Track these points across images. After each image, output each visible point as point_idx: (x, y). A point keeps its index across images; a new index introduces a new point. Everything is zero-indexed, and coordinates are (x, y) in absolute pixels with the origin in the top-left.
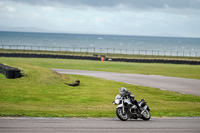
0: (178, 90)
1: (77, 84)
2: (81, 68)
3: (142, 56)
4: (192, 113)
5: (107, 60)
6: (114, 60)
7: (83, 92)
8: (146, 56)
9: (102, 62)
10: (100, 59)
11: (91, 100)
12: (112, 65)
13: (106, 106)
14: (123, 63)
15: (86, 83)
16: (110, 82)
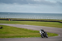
0: (33, 29)
1: (2, 28)
2: (3, 23)
3: (22, 19)
4: (37, 36)
5: (11, 20)
6: (13, 20)
7: (3, 30)
8: (23, 19)
9: (9, 21)
10: (9, 20)
11: (6, 33)
12: (12, 22)
13: (11, 34)
14: (16, 21)
15: (4, 27)
16: (12, 27)
